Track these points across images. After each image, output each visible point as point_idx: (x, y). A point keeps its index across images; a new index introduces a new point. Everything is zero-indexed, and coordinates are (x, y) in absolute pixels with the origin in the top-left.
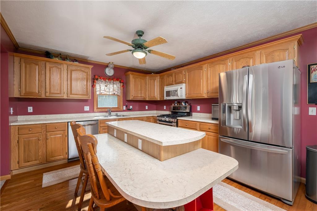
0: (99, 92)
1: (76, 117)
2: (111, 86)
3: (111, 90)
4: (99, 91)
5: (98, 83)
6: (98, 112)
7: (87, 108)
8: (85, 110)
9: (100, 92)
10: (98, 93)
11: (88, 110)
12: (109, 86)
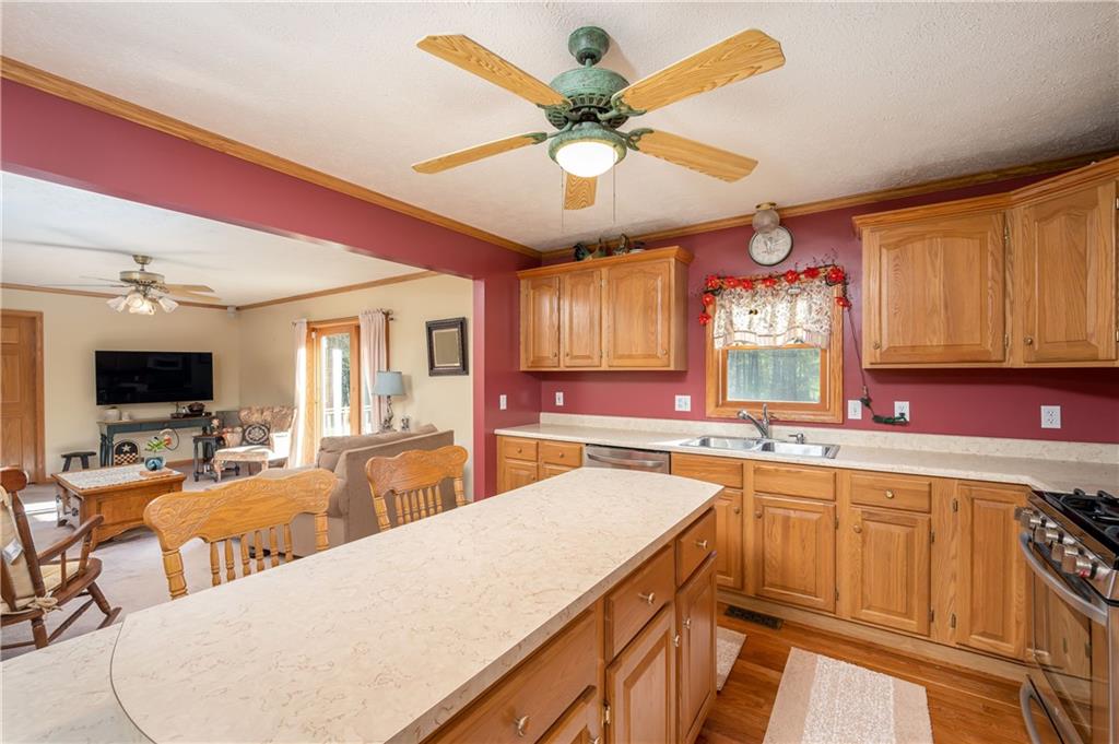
0: (721, 340)
1: (648, 429)
2: (782, 307)
3: (782, 325)
4: (725, 335)
5: (723, 306)
6: (720, 420)
7: (683, 403)
8: (677, 409)
9: (726, 340)
10: (718, 345)
11: (688, 409)
12: (769, 308)
